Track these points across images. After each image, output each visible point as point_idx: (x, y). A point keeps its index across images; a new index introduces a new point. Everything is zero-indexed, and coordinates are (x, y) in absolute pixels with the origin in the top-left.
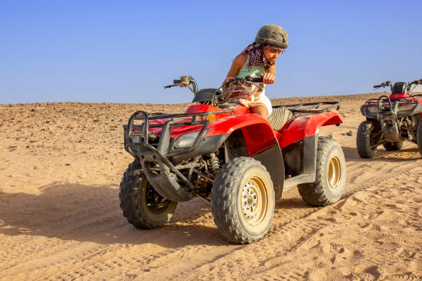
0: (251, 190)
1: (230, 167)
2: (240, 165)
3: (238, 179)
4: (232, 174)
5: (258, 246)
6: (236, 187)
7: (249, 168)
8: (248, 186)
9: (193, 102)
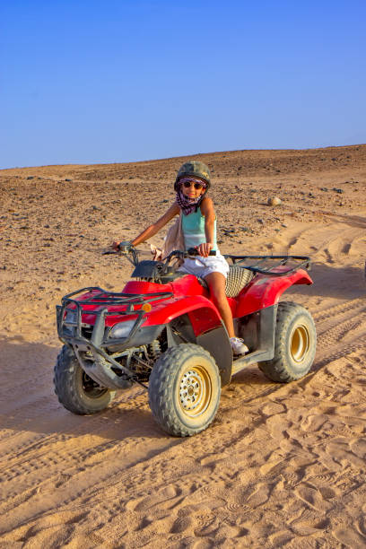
0: (191, 380)
1: (167, 359)
2: (178, 357)
3: (175, 372)
4: (168, 367)
5: (198, 439)
6: (172, 381)
7: (187, 359)
8: (188, 376)
9: (133, 276)
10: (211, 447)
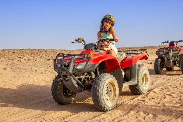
0: (109, 88)
1: (100, 78)
2: (104, 77)
3: (103, 83)
7: (108, 78)
8: (107, 86)
9: (84, 49)
10: (118, 115)
